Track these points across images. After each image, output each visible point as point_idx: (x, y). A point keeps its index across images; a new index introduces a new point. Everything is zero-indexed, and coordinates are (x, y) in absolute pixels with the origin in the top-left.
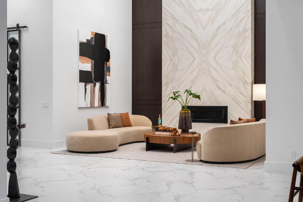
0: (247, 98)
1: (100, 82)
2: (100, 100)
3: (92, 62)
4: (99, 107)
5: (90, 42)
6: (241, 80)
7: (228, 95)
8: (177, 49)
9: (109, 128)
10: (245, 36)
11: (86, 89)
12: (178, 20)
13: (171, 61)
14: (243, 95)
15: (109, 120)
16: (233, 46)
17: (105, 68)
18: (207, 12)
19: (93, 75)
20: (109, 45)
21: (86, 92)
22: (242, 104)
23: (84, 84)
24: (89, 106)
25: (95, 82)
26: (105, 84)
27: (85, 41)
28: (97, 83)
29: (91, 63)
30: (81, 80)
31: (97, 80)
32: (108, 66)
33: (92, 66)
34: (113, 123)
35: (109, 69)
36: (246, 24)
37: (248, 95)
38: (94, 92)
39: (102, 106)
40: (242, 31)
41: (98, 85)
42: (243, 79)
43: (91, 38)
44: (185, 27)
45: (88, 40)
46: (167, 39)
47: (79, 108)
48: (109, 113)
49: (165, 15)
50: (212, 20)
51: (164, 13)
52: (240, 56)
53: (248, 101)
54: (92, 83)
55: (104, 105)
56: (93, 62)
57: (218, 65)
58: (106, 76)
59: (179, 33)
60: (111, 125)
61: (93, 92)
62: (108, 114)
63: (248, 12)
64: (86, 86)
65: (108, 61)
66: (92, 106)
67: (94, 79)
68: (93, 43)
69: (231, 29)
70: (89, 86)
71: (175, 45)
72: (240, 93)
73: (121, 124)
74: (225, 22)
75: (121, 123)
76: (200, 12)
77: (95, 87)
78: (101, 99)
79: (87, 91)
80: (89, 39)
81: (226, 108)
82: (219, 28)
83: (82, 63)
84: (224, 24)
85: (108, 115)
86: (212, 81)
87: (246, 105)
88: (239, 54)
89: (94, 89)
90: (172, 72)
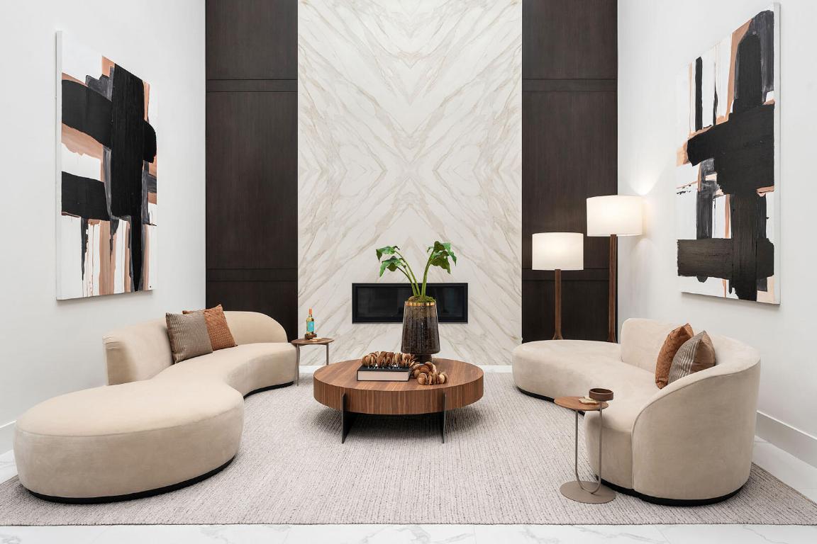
0: (513, 264)
1: (129, 217)
2: (130, 274)
3: (105, 153)
4: (126, 293)
5: (98, 89)
6: (498, 223)
7: (468, 258)
8: (339, 145)
9: (174, 361)
10: (508, 124)
11: (85, 238)
12: (342, 75)
13: (322, 174)
14: (504, 257)
15: (170, 335)
16: (480, 146)
17: (144, 180)
18: (416, 62)
19: (110, 196)
20: (154, 114)
21: (84, 249)
22: (501, 277)
23: (77, 221)
24: (96, 293)
25: (113, 217)
26: (144, 226)
27: (83, 80)
28: (121, 221)
29: (102, 157)
30: (69, 207)
31: (120, 212)
32: (150, 173)
33: (104, 165)
34: (184, 343)
35: (153, 182)
36: (511, 97)
37: (514, 258)
38: (111, 249)
39: (136, 290)
40: (500, 112)
41: (124, 226)
42: (504, 220)
43: (103, 76)
44: (361, 91)
45: (90, 80)
46: (312, 118)
47: (61, 302)
48: (171, 313)
49: (306, 59)
50: (430, 81)
51: (303, 52)
52: (498, 169)
53: (515, 272)
54: (106, 218)
55: (142, 285)
56: (109, 153)
57: (443, 187)
58: (145, 201)
59: (344, 106)
60: (180, 351)
61: (108, 247)
62: (168, 316)
63: (515, 70)
64: (84, 227)
65: (152, 161)
66: (106, 293)
67: (111, 208)
68: (109, 95)
69: (475, 106)
70: (96, 230)
71: (334, 136)
72: (496, 251)
73: (209, 345)
74: (461, 88)
75: (210, 342)
76: (400, 61)
77: (115, 232)
78: (134, 269)
79: (89, 245)
80: (97, 77)
81: (463, 287)
82: (446, 100)
83: (72, 149)
84: (459, 92)
85: (168, 321)
86: (429, 223)
87: (510, 281)
88: (495, 165)
89: (112, 237)
90: (324, 201)
